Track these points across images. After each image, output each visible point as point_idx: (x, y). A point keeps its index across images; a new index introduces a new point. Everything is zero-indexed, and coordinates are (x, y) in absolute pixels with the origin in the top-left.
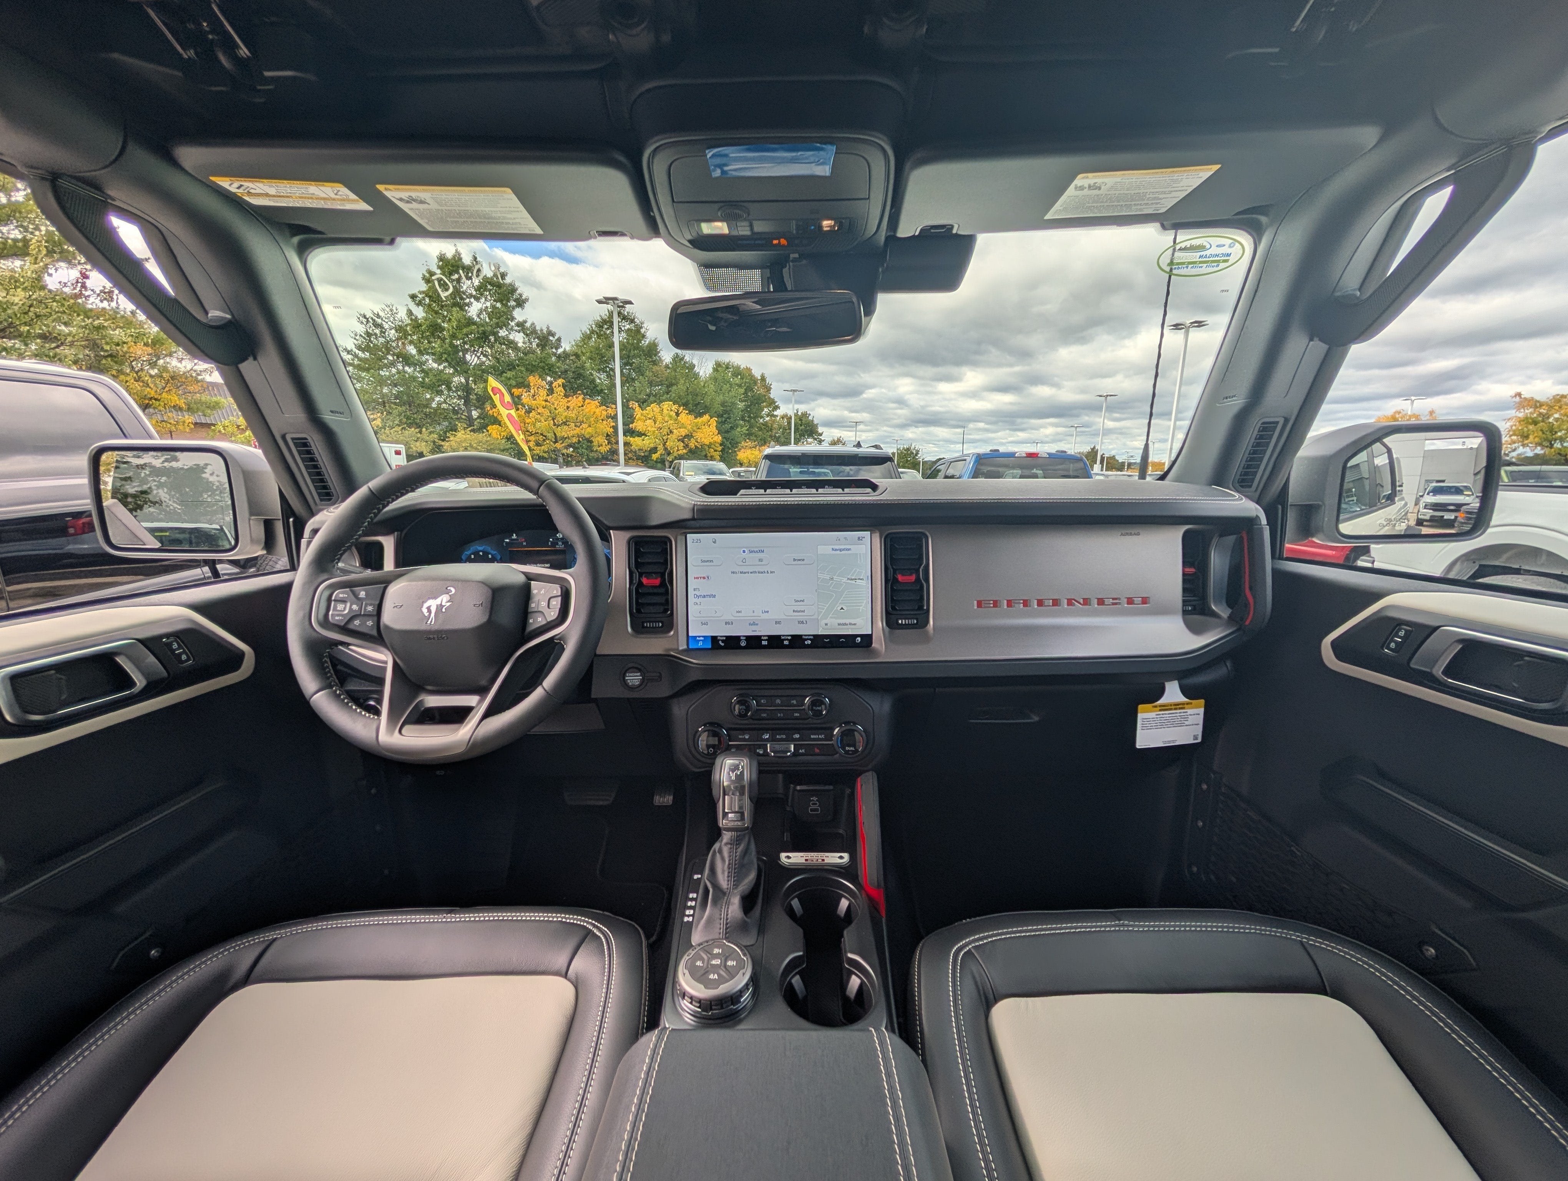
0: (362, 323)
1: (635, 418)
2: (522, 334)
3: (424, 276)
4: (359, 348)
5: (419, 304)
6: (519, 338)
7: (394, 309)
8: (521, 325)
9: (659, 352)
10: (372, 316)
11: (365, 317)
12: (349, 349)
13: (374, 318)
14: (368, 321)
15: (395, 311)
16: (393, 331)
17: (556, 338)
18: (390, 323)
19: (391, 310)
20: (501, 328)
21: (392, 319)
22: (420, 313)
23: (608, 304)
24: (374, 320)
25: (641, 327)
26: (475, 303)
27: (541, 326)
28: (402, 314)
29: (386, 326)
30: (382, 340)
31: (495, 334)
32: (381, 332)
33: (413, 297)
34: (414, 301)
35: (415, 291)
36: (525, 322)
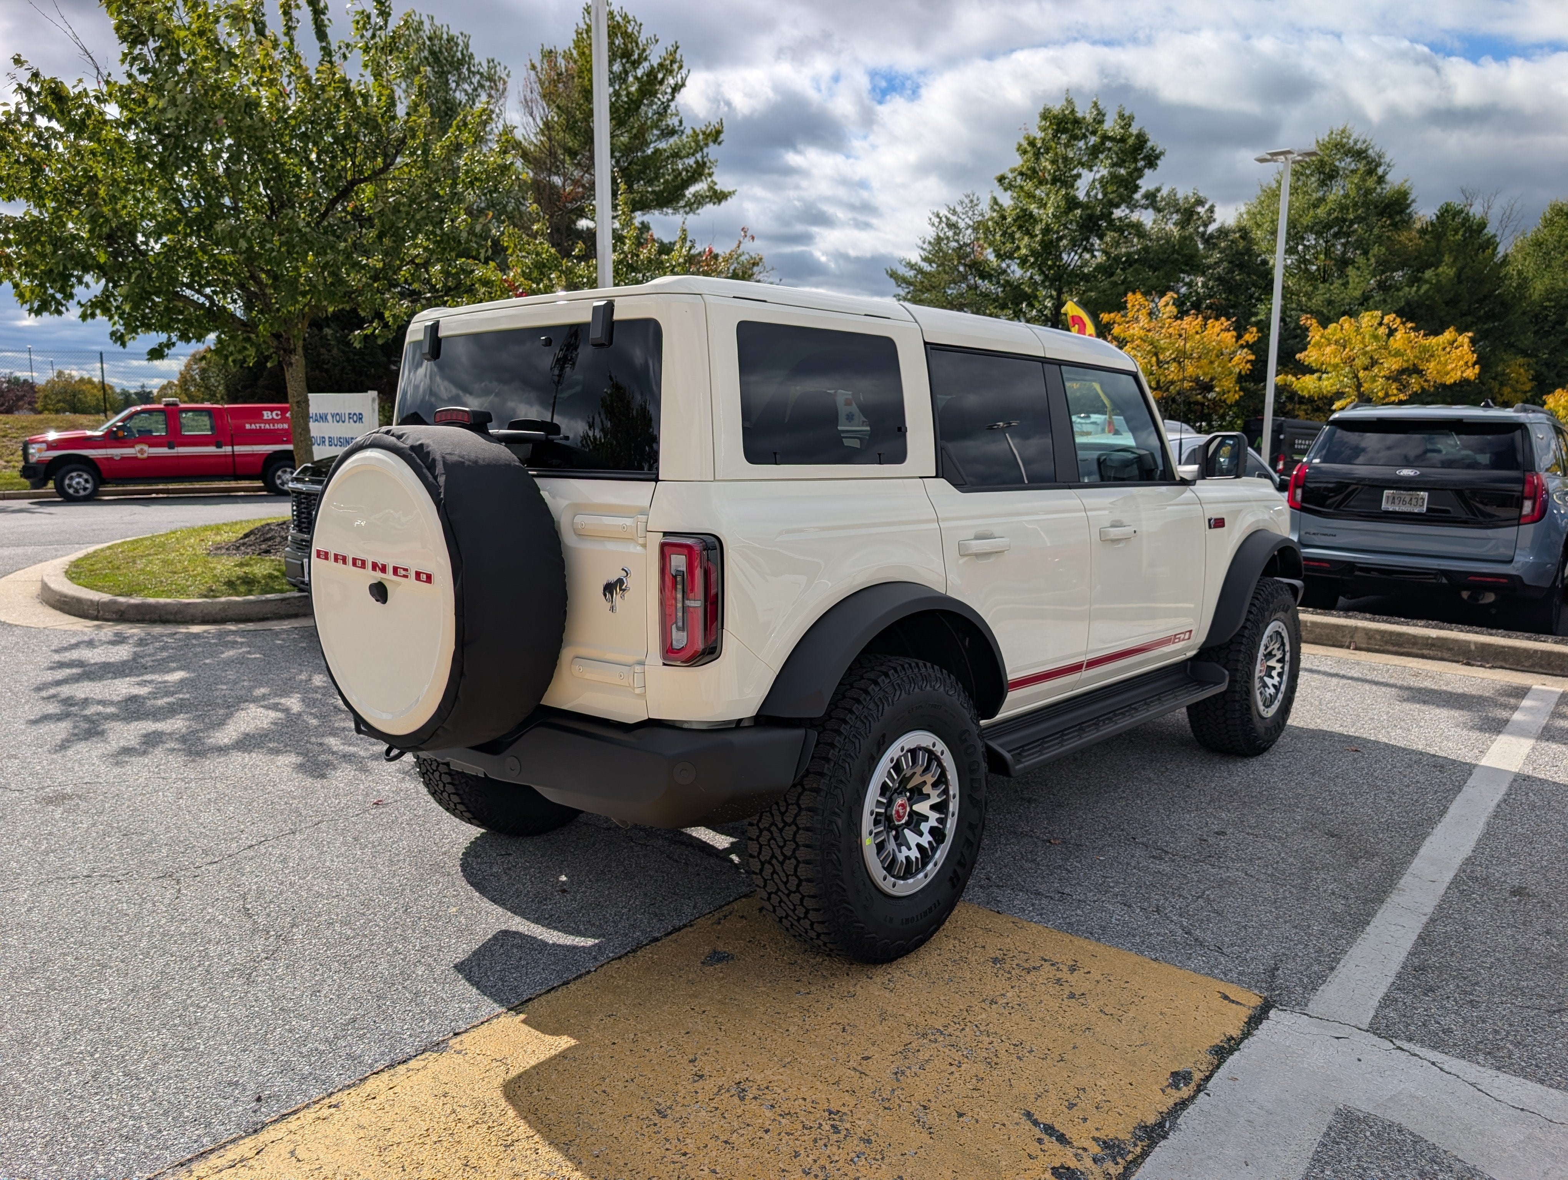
0: (933, 225)
1: (1309, 343)
2: (1150, 211)
3: (1020, 145)
4: (925, 259)
5: (1009, 187)
6: (1147, 218)
7: (975, 199)
8: (1151, 197)
9: (1409, 205)
10: (947, 213)
11: (938, 216)
12: (913, 262)
13: (949, 215)
14: (941, 222)
15: (975, 202)
16: (970, 231)
17: (1207, 206)
18: (967, 220)
19: (972, 201)
20: (1117, 206)
21: (970, 213)
22: (1007, 200)
23: (1276, 161)
24: (948, 219)
25: (1379, 165)
26: (1085, 172)
27: (1184, 192)
28: (985, 206)
29: (962, 225)
30: (954, 244)
31: (1107, 216)
32: (955, 233)
33: (1001, 179)
34: (1002, 184)
35: (1005, 170)
36: (1158, 190)
